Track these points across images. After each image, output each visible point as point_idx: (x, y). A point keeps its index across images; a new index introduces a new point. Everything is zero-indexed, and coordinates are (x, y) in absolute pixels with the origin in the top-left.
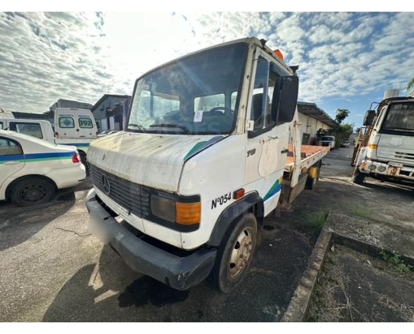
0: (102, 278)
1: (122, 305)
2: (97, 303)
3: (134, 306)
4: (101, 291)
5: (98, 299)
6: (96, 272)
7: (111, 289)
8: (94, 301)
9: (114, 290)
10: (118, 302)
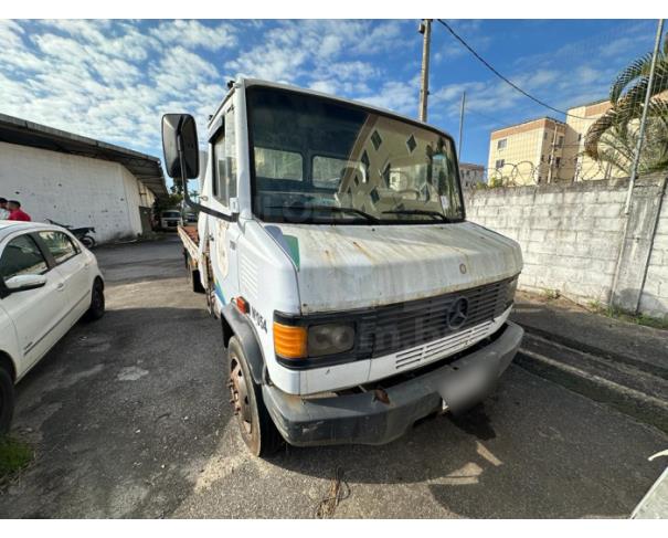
0: (459, 467)
1: (493, 436)
2: (501, 460)
3: (491, 424)
4: (481, 462)
5: (496, 462)
6: (450, 480)
7: (475, 450)
8: (501, 466)
9: (475, 446)
10: (490, 441)
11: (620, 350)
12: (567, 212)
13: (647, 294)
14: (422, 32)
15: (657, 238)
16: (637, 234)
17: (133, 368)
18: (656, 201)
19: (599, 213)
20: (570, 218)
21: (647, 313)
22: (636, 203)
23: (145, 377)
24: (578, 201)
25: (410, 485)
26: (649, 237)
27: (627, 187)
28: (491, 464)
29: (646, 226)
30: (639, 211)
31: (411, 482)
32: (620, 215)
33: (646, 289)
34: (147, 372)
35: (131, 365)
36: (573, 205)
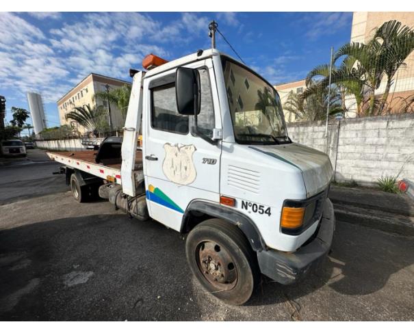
6: (334, 279)
8: (346, 265)
11: (343, 199)
12: (301, 136)
13: (338, 173)
14: (211, 36)
15: (339, 147)
16: (331, 145)
17: (74, 273)
18: (337, 131)
19: (315, 137)
20: (302, 139)
21: (338, 181)
22: (329, 132)
23: (93, 277)
24: (305, 131)
25: (321, 289)
26: (336, 147)
27: (325, 125)
28: (342, 265)
29: (334, 142)
30: (331, 135)
31: (320, 287)
32: (323, 137)
33: (337, 170)
34: (91, 273)
35: (70, 271)
36: (304, 133)
